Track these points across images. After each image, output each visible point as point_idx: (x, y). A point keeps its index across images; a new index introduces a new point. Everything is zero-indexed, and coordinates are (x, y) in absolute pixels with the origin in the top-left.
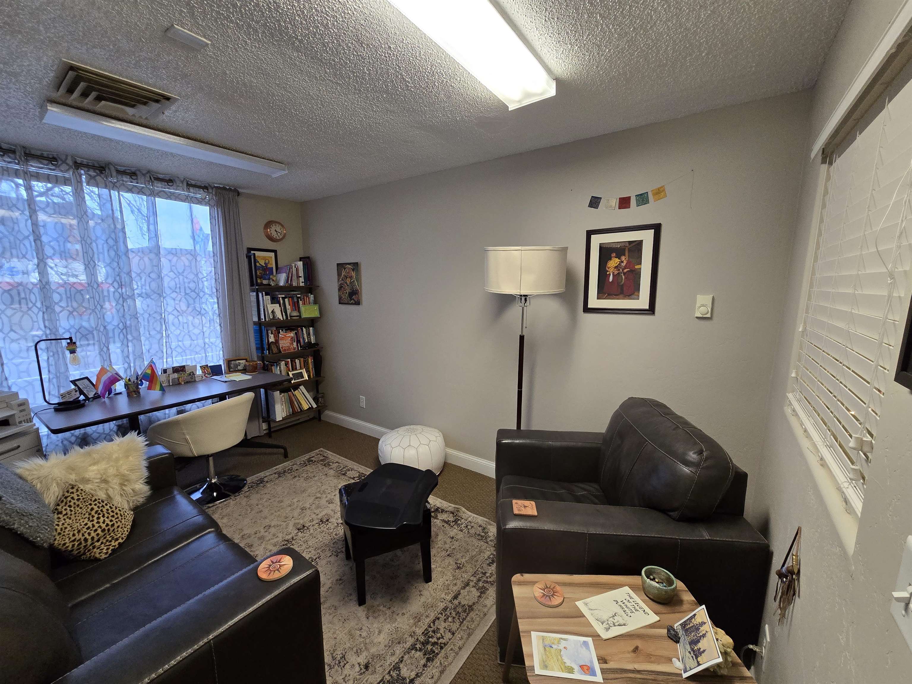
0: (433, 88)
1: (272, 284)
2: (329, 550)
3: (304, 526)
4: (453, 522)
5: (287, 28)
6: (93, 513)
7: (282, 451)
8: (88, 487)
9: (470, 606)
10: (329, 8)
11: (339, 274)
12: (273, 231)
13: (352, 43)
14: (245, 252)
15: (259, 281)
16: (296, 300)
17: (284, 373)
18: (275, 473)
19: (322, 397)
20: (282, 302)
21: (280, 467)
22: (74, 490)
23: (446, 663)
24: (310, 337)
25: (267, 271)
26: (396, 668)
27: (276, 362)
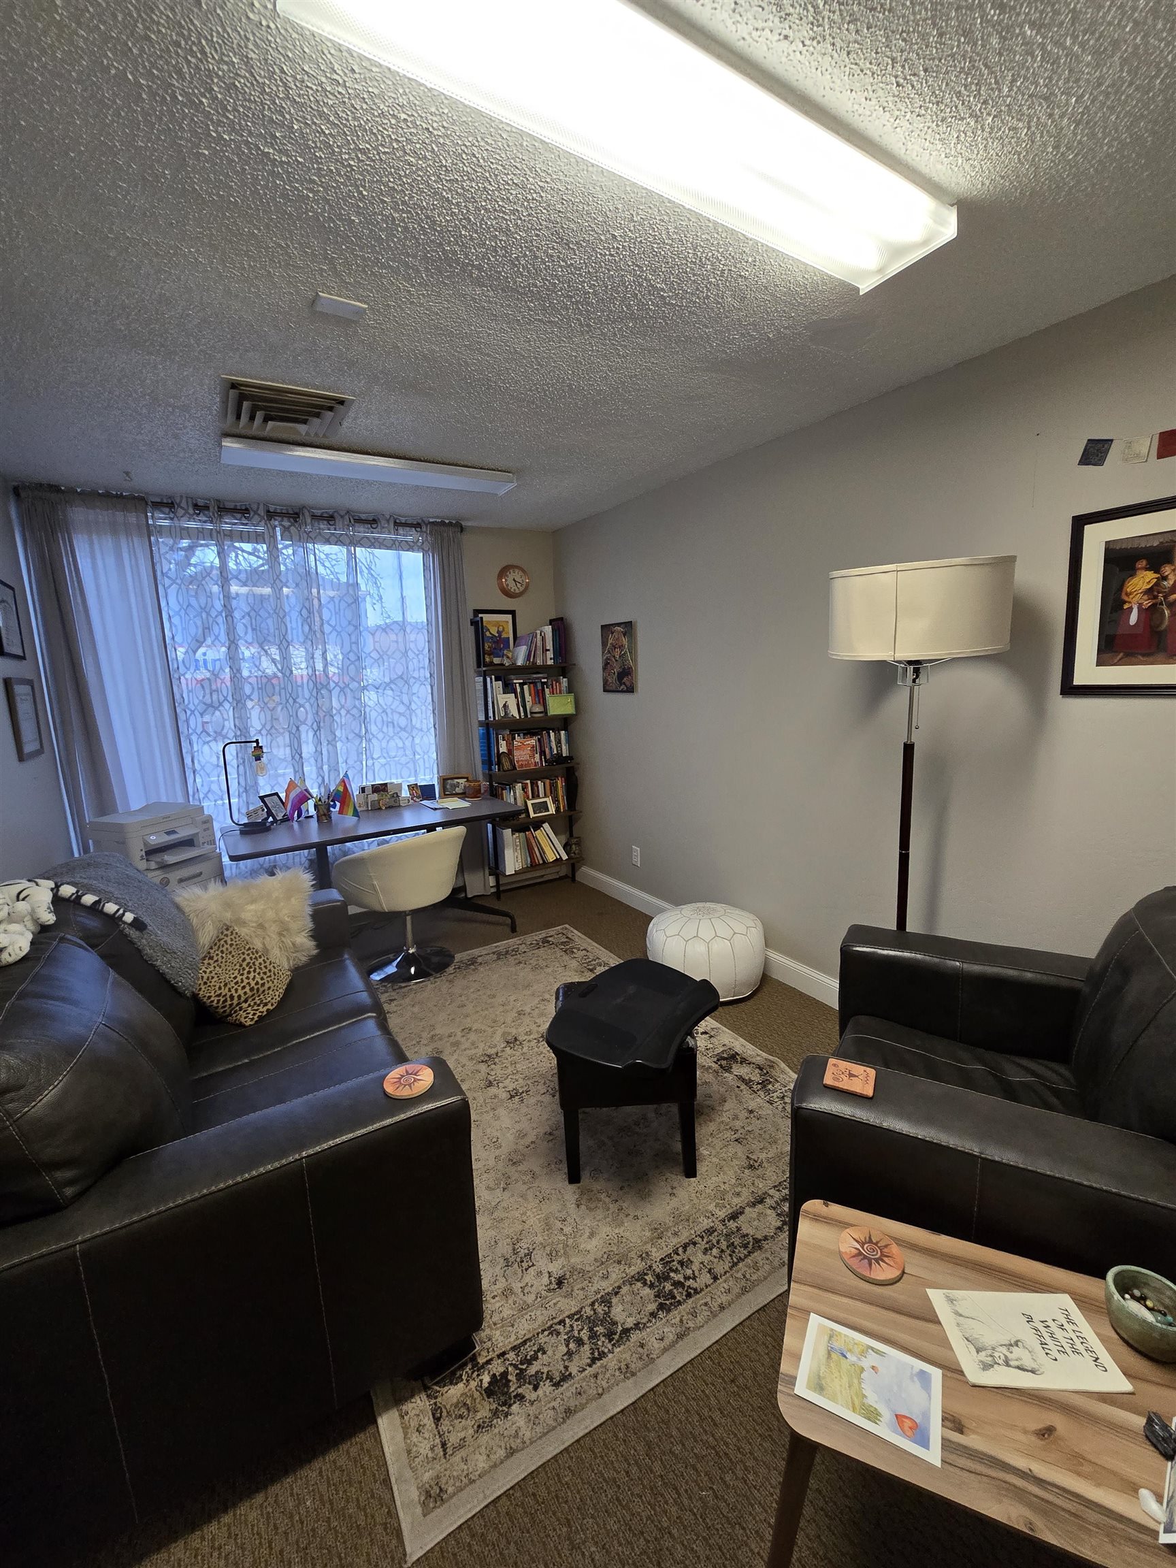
0: (708, 290)
1: (507, 663)
2: (545, 1084)
3: (516, 1039)
4: (758, 1083)
5: (454, 253)
6: (244, 964)
7: (509, 921)
8: (243, 931)
9: (757, 1241)
10: (503, 199)
11: (604, 644)
12: (509, 581)
13: (554, 248)
14: (471, 616)
15: (487, 660)
16: (540, 688)
17: (520, 802)
18: (494, 953)
19: (578, 844)
20: (519, 690)
21: (502, 945)
22: (229, 933)
23: (691, 1324)
24: (561, 747)
25: (500, 644)
26: (606, 1301)
27: (510, 785)
